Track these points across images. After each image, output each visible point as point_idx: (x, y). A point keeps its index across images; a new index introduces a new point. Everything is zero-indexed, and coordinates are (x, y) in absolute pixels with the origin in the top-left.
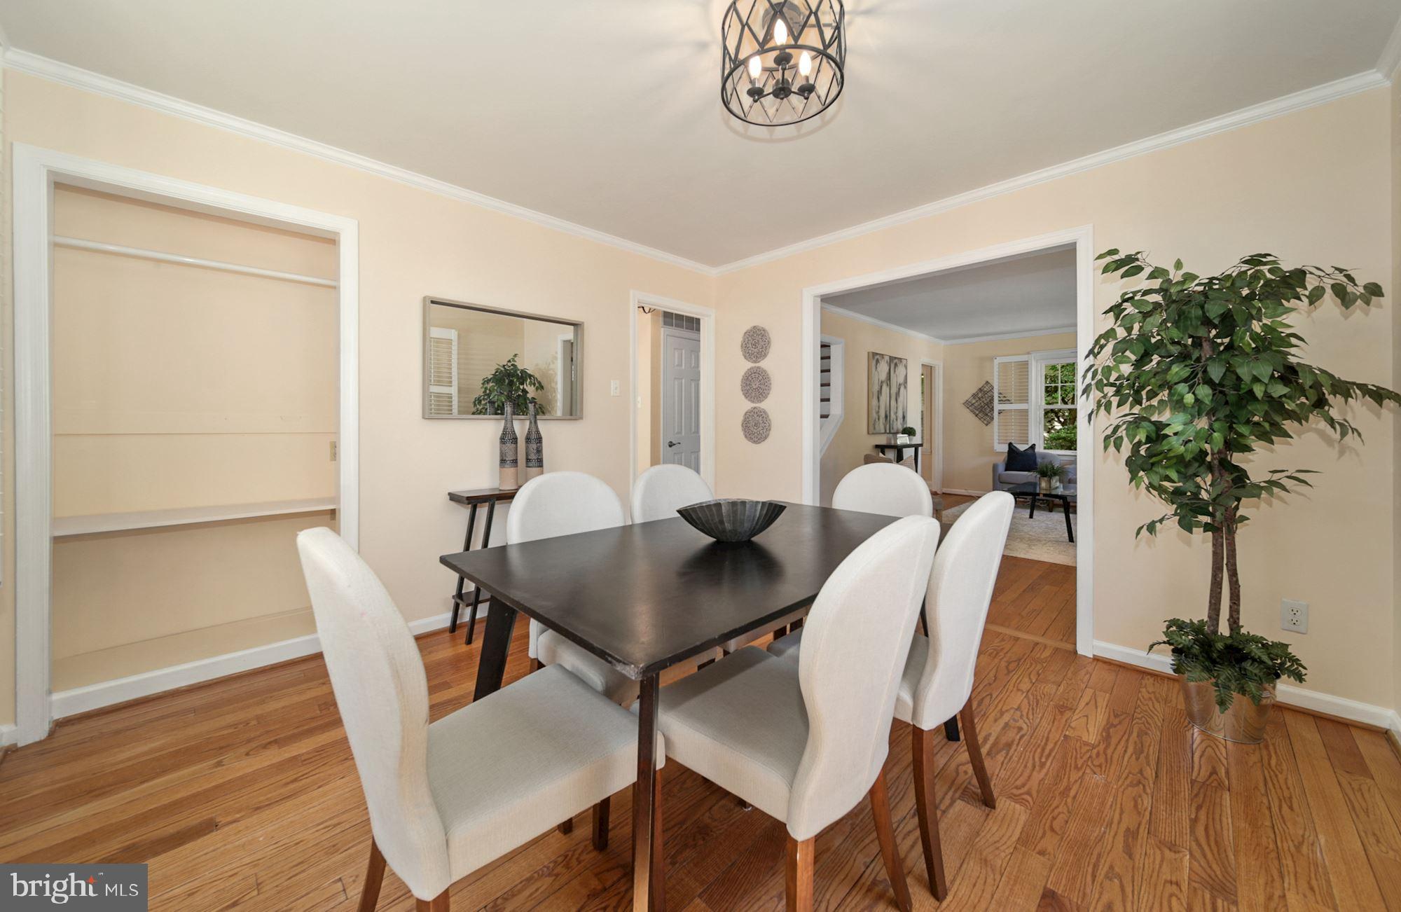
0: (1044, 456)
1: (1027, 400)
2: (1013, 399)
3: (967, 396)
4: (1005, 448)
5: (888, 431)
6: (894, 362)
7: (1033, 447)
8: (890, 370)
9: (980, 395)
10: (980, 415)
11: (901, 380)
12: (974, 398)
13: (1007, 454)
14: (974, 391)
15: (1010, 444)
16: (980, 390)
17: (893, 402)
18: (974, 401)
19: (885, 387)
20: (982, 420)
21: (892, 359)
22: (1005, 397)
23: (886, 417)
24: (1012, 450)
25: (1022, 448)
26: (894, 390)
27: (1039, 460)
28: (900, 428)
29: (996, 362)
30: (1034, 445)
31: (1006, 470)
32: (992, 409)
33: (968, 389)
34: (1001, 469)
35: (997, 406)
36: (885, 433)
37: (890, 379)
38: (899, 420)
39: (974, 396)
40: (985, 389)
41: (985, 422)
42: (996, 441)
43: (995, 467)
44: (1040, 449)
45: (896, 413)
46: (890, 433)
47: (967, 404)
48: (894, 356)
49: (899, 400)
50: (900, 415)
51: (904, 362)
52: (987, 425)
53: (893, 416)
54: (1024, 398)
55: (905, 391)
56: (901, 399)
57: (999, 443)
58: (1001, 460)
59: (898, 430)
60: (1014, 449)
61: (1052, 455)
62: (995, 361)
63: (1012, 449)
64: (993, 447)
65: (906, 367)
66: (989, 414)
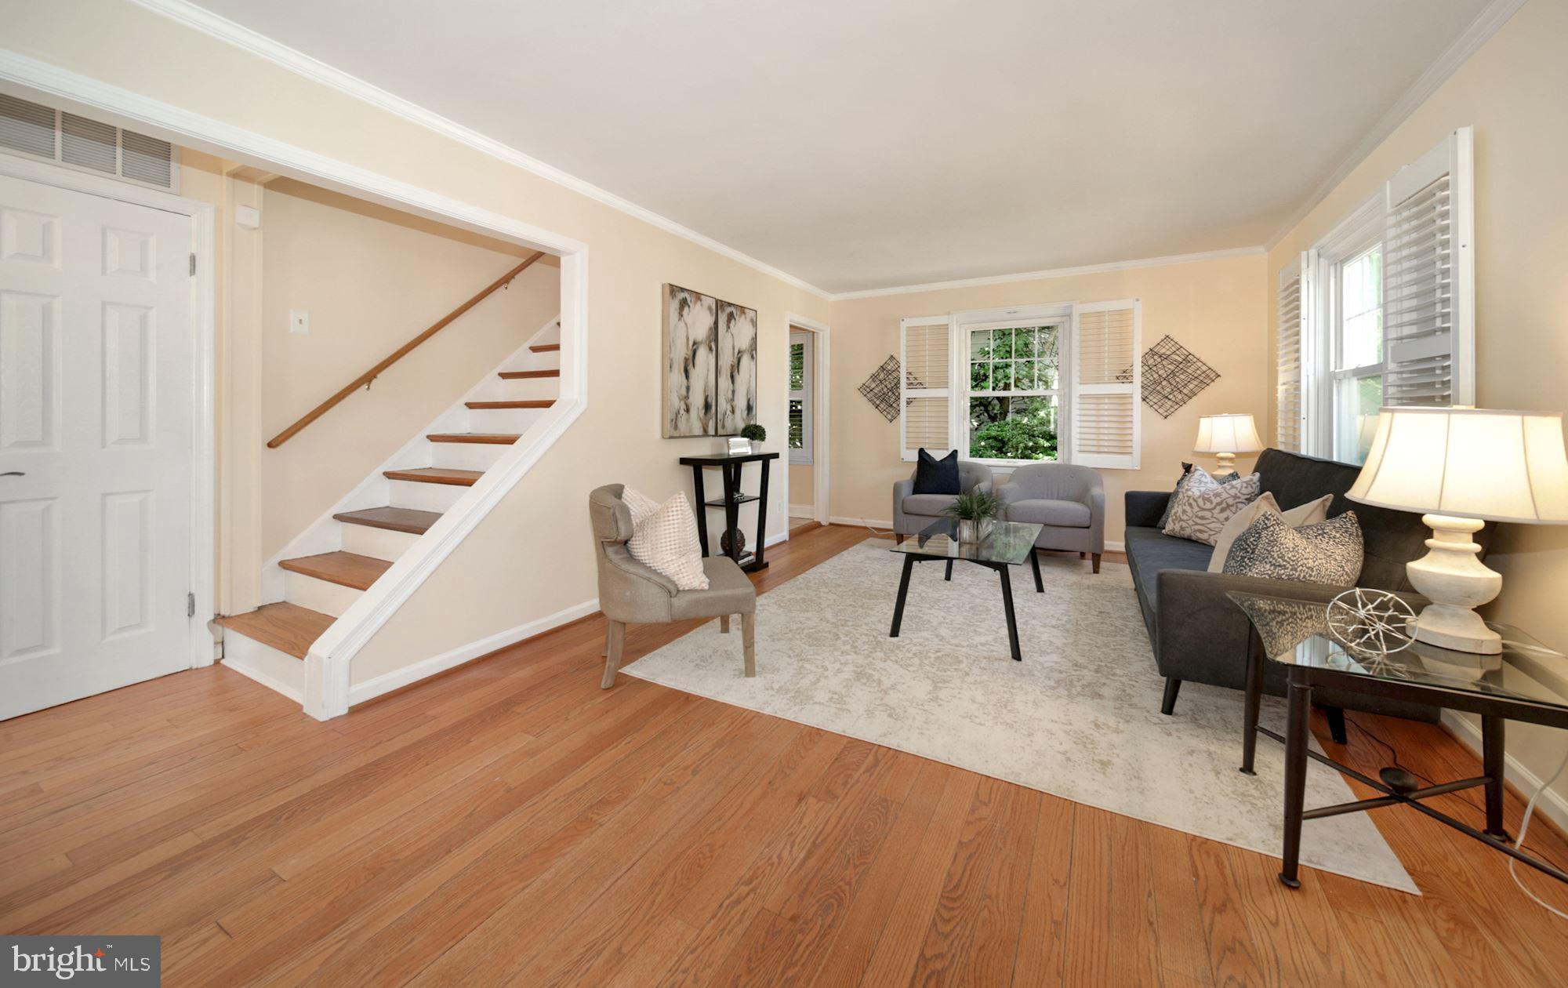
0: (970, 468)
1: (947, 383)
2: (926, 381)
3: (864, 377)
4: (914, 457)
5: (712, 431)
6: (725, 311)
7: (954, 454)
8: (716, 323)
9: (882, 376)
10: (882, 406)
11: (744, 343)
12: (874, 381)
13: (915, 467)
14: (874, 369)
15: (921, 451)
16: (882, 368)
17: (724, 382)
18: (873, 386)
19: (702, 354)
20: (885, 413)
21: (720, 305)
22: (916, 379)
23: (707, 407)
24: (923, 457)
25: (938, 455)
26: (727, 360)
27: (962, 475)
28: (741, 425)
29: (904, 325)
30: (956, 451)
31: (915, 492)
32: (898, 398)
33: (866, 368)
34: (907, 490)
35: (905, 393)
36: (706, 434)
37: (716, 341)
38: (738, 412)
39: (874, 377)
40: (889, 368)
41: (889, 417)
42: (903, 444)
43: (897, 489)
44: (964, 457)
45: (733, 400)
46: (716, 435)
47: (865, 390)
48: (727, 300)
49: (738, 378)
50: (741, 403)
51: (751, 314)
52: (891, 421)
53: (723, 405)
54: (944, 383)
55: (753, 364)
56: (742, 378)
57: (907, 448)
58: (908, 473)
59: (735, 429)
60: (927, 458)
61: (980, 466)
62: (903, 323)
63: (924, 459)
64: (900, 452)
65: (754, 323)
66: (894, 405)
